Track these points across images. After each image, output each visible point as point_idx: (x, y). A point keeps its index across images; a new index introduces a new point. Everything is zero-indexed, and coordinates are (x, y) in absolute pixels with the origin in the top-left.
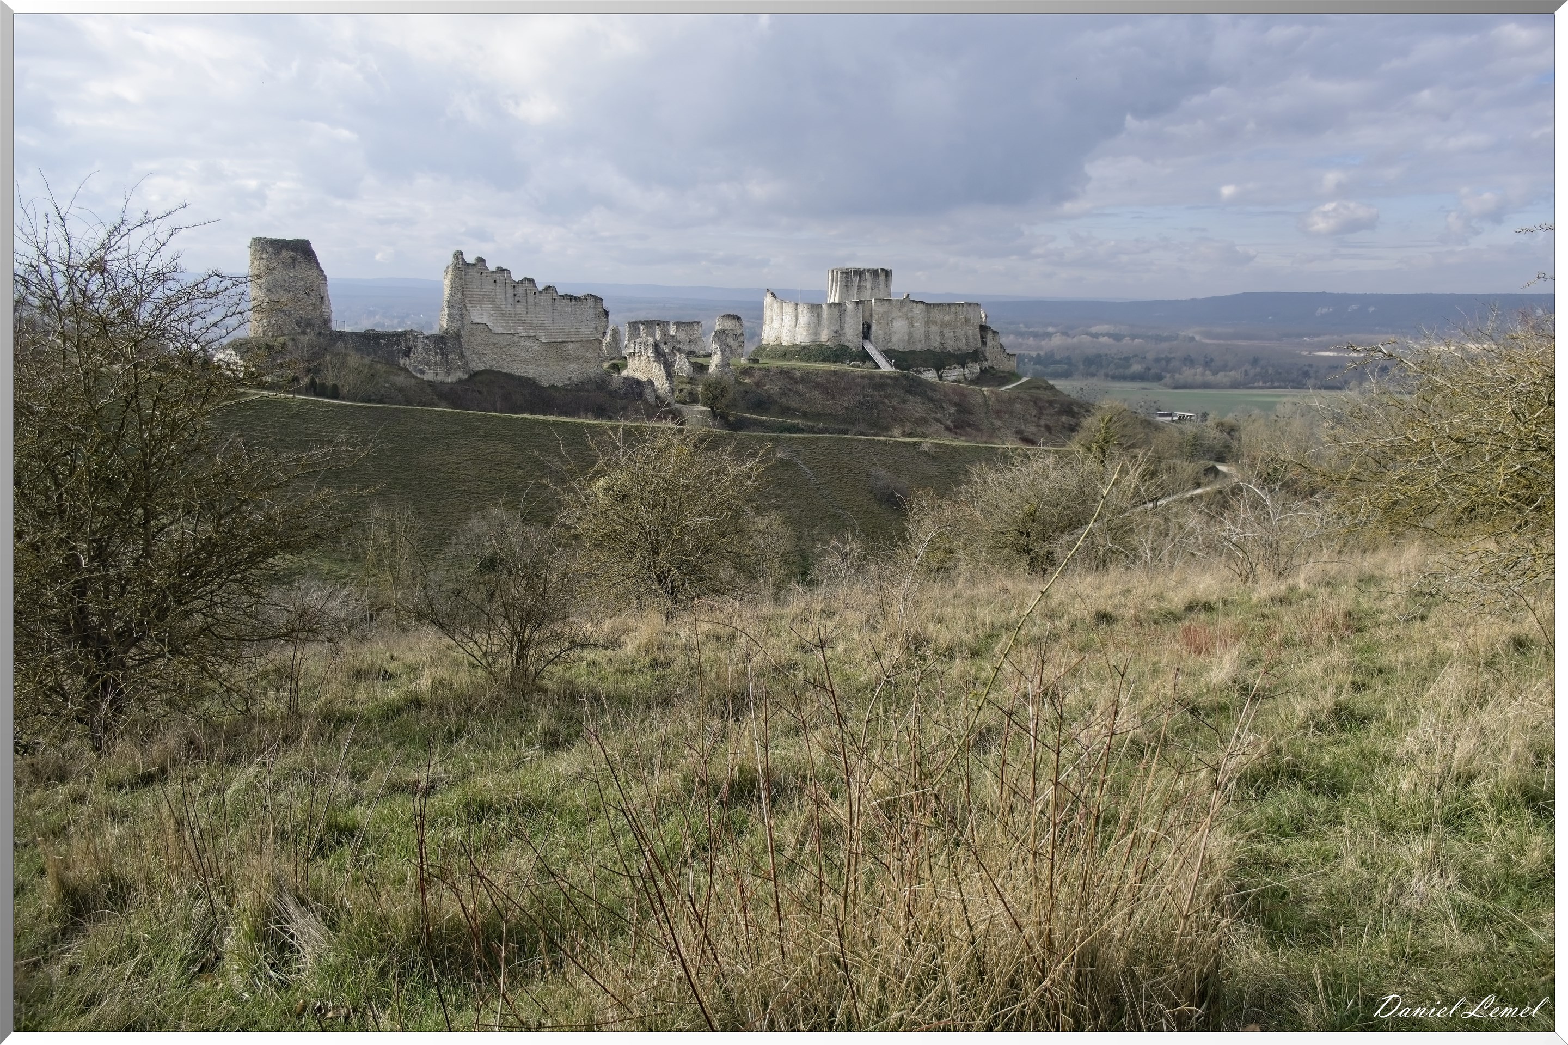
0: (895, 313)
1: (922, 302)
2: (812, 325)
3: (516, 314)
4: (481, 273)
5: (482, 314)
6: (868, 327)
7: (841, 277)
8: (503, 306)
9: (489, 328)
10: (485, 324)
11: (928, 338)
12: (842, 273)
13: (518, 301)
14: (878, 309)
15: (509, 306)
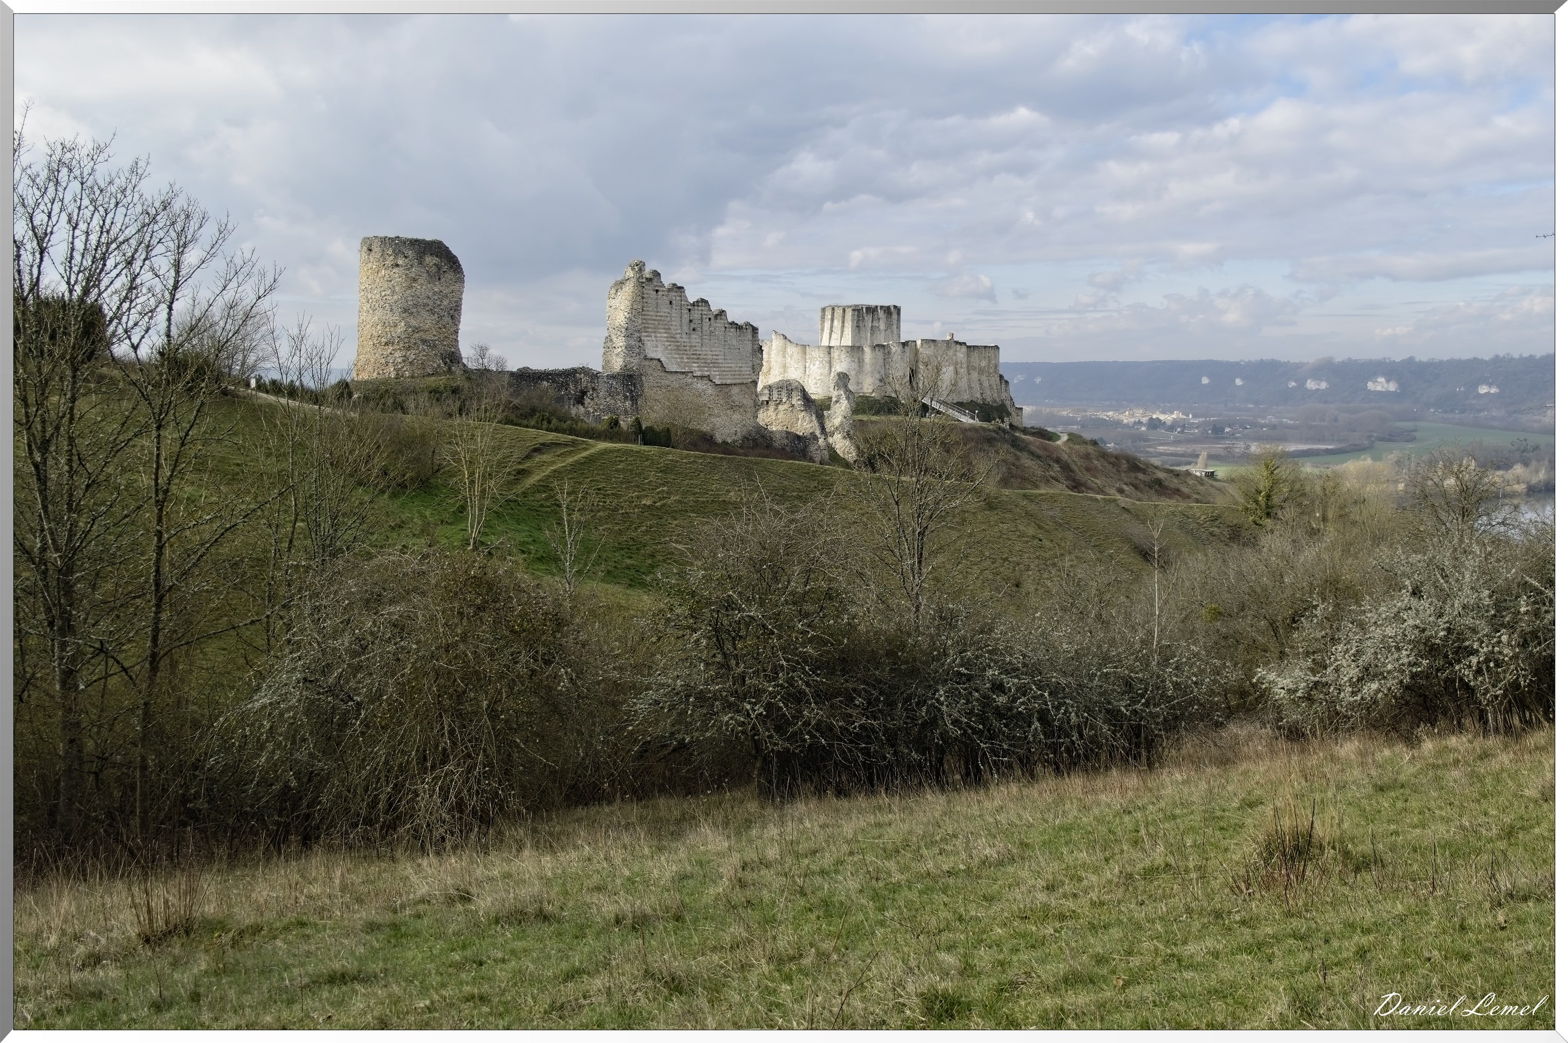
0: (942, 358)
1: (964, 344)
2: (853, 373)
3: (691, 346)
4: (657, 291)
5: (657, 347)
6: (913, 373)
7: (853, 315)
8: (678, 336)
9: (662, 366)
10: (659, 360)
11: (970, 387)
12: (854, 310)
13: (694, 330)
14: (925, 352)
15: (684, 336)
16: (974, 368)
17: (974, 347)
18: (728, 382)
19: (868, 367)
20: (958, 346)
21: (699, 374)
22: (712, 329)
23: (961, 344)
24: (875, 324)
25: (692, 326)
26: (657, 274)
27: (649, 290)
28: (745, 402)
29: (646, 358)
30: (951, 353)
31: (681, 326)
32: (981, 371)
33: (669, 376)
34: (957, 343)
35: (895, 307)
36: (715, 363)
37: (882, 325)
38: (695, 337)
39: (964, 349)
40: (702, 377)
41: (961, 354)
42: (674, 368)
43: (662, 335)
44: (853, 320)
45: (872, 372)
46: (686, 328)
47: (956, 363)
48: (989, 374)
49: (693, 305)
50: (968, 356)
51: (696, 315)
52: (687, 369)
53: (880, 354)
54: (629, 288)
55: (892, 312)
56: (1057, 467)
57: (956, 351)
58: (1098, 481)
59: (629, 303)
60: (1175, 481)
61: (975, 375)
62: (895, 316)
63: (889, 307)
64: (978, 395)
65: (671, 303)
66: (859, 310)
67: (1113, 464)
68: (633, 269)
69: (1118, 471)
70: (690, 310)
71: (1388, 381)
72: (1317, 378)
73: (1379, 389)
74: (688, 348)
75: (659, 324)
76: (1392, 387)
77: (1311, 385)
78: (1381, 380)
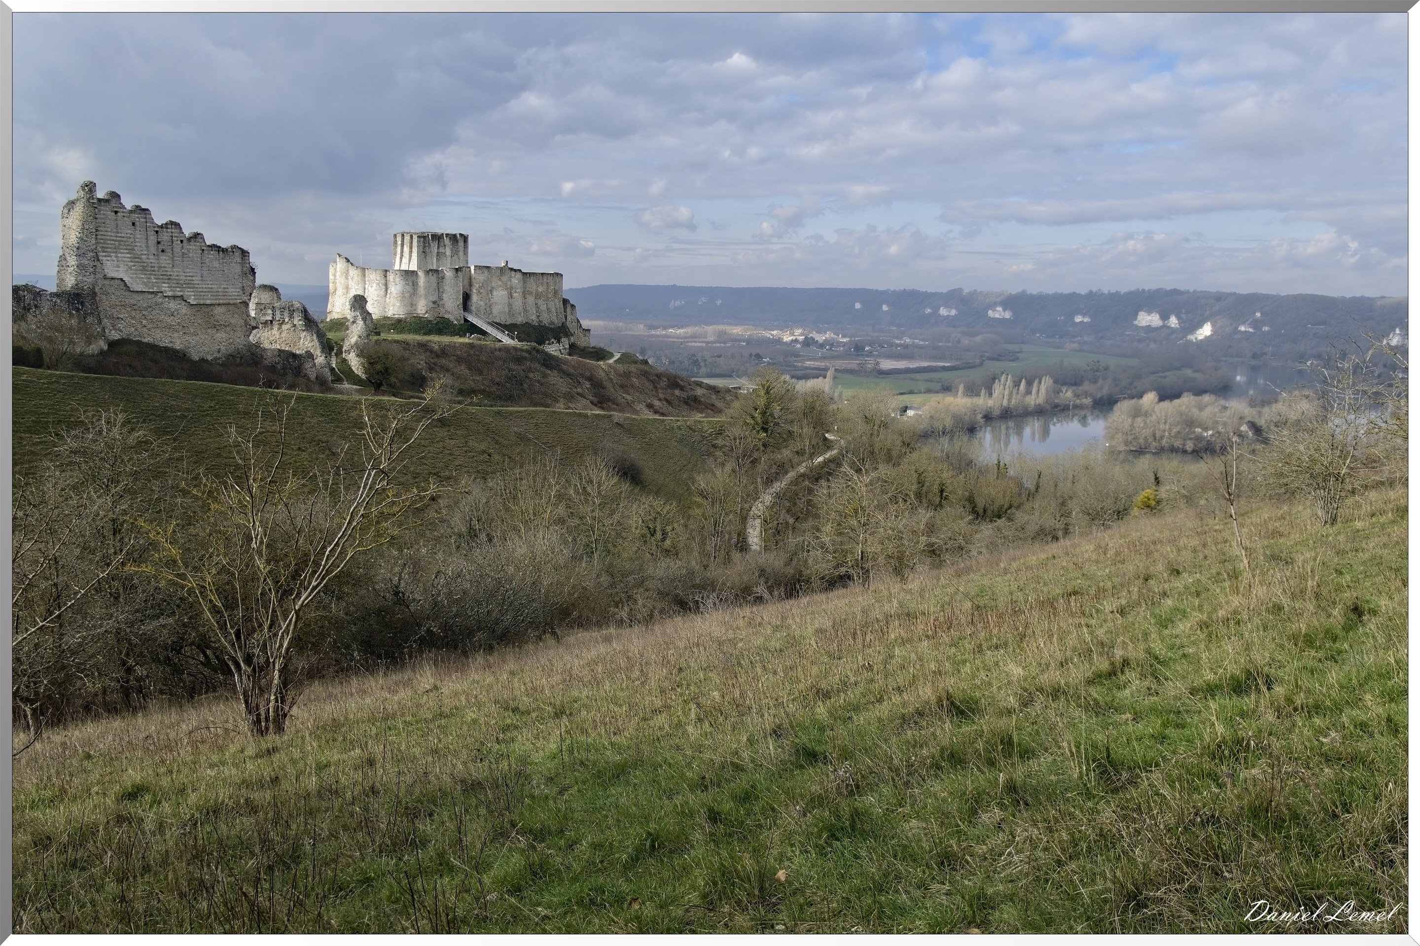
0: (495, 282)
1: (520, 270)
2: (407, 295)
3: (160, 267)
4: (116, 212)
5: (118, 266)
6: (466, 297)
7: (418, 242)
8: (144, 257)
9: (126, 285)
10: (121, 279)
11: (525, 310)
12: (419, 237)
13: (163, 251)
15: (151, 257)
16: (531, 293)
17: (530, 273)
18: (208, 302)
19: (421, 290)
20: (513, 273)
21: (170, 294)
22: (185, 251)
23: (515, 271)
24: (441, 250)
25: (161, 247)
26: (115, 196)
27: (106, 211)
28: (233, 321)
29: (105, 277)
30: (504, 278)
31: (147, 247)
32: (538, 296)
33: (134, 295)
34: (512, 269)
35: (461, 235)
36: (190, 284)
38: (165, 260)
39: (519, 275)
40: (174, 297)
41: (516, 280)
42: (140, 288)
43: (125, 256)
44: (418, 247)
45: (426, 295)
46: (153, 249)
47: (511, 288)
48: (548, 299)
49: (162, 227)
50: (525, 282)
51: (165, 236)
52: (155, 289)
54: (79, 208)
55: (459, 241)
56: (588, 385)
57: (511, 277)
58: (629, 397)
59: (80, 223)
60: (714, 397)
61: (531, 299)
62: (461, 244)
63: (455, 235)
64: (534, 318)
65: (134, 224)
66: (424, 237)
67: (653, 382)
68: (83, 190)
69: (656, 387)
70: (157, 232)
71: (1004, 310)
72: (948, 306)
73: (997, 316)
74: (156, 269)
75: (120, 245)
76: (1008, 315)
77: (943, 311)
78: (999, 309)
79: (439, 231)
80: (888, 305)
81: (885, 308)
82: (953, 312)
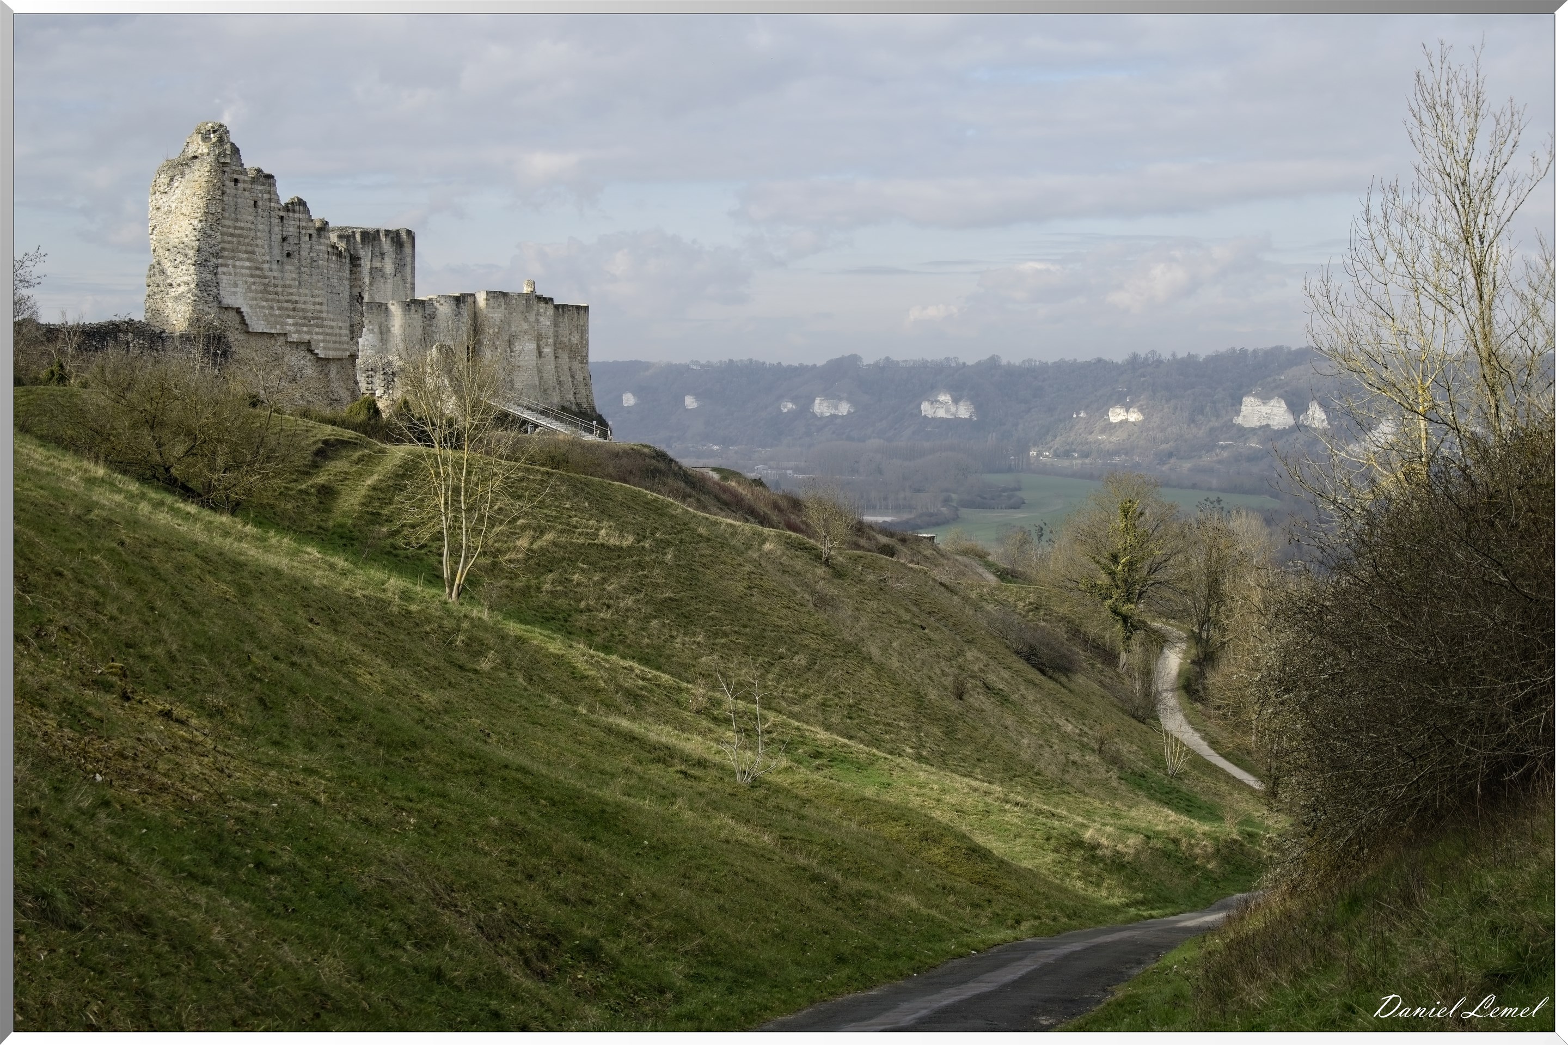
0: (517, 325)
1: (550, 300)
3: (284, 286)
4: (236, 181)
5: (236, 285)
6: (471, 354)
8: (266, 266)
9: (243, 321)
10: (238, 311)
11: (560, 383)
13: (289, 255)
14: (494, 315)
15: (275, 266)
16: (563, 347)
17: (563, 306)
18: (330, 355)
19: (397, 342)
20: (542, 305)
21: (294, 337)
22: (313, 254)
23: (545, 300)
24: (378, 263)
25: (287, 248)
26: (237, 150)
29: (221, 308)
30: (531, 316)
31: (270, 246)
33: (254, 341)
34: (540, 298)
35: (407, 231)
36: (315, 319)
37: (389, 268)
38: (290, 269)
39: (549, 310)
40: (297, 344)
41: (546, 318)
42: (261, 327)
43: (244, 264)
46: (277, 252)
47: (540, 336)
49: (287, 209)
50: (556, 323)
51: (291, 227)
52: (278, 330)
53: (417, 317)
54: (200, 175)
55: (403, 242)
57: (539, 313)
59: (202, 204)
61: (564, 359)
62: (408, 250)
63: (397, 233)
64: (571, 396)
65: (256, 203)
68: (205, 138)
70: (282, 218)
71: (956, 401)
72: (832, 396)
73: (941, 413)
74: (280, 289)
75: (239, 243)
76: (964, 411)
77: (821, 407)
78: (945, 398)
79: (371, 224)
80: (698, 397)
81: (690, 402)
82: (844, 409)
